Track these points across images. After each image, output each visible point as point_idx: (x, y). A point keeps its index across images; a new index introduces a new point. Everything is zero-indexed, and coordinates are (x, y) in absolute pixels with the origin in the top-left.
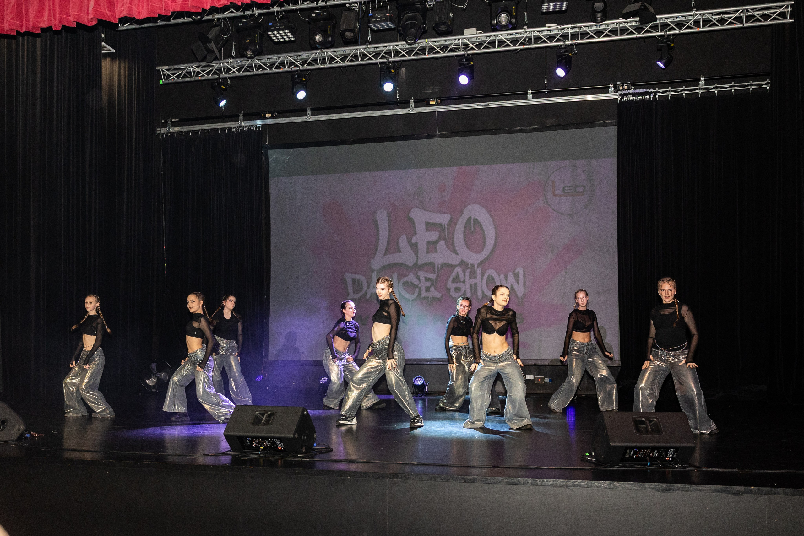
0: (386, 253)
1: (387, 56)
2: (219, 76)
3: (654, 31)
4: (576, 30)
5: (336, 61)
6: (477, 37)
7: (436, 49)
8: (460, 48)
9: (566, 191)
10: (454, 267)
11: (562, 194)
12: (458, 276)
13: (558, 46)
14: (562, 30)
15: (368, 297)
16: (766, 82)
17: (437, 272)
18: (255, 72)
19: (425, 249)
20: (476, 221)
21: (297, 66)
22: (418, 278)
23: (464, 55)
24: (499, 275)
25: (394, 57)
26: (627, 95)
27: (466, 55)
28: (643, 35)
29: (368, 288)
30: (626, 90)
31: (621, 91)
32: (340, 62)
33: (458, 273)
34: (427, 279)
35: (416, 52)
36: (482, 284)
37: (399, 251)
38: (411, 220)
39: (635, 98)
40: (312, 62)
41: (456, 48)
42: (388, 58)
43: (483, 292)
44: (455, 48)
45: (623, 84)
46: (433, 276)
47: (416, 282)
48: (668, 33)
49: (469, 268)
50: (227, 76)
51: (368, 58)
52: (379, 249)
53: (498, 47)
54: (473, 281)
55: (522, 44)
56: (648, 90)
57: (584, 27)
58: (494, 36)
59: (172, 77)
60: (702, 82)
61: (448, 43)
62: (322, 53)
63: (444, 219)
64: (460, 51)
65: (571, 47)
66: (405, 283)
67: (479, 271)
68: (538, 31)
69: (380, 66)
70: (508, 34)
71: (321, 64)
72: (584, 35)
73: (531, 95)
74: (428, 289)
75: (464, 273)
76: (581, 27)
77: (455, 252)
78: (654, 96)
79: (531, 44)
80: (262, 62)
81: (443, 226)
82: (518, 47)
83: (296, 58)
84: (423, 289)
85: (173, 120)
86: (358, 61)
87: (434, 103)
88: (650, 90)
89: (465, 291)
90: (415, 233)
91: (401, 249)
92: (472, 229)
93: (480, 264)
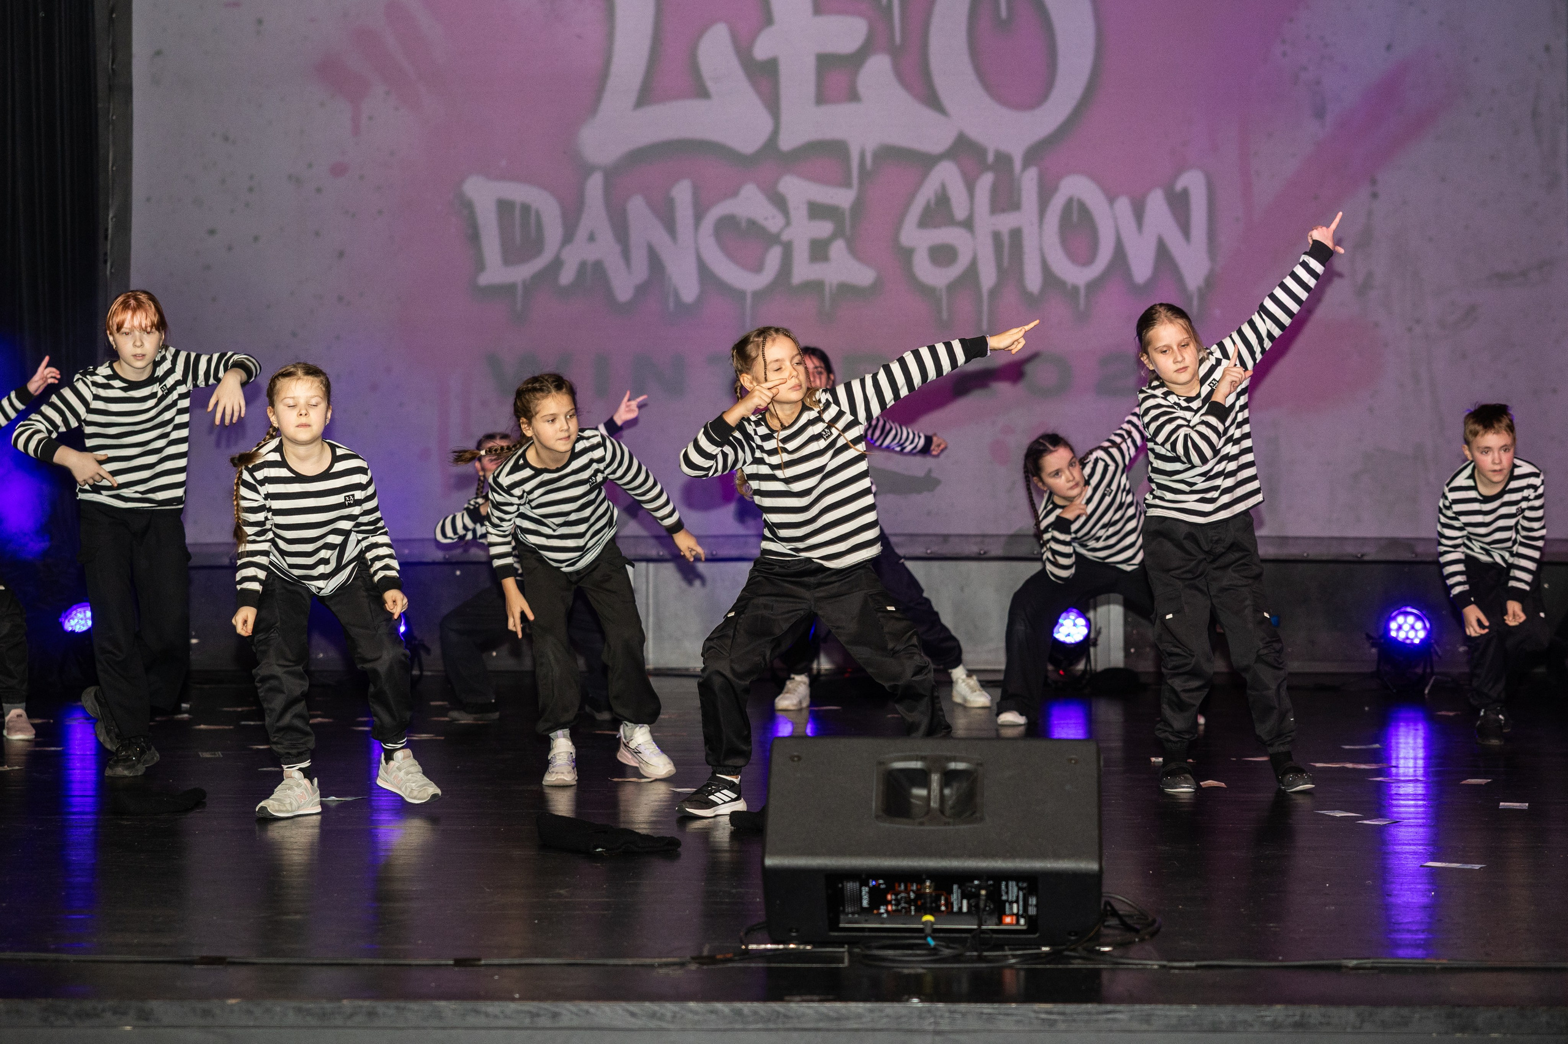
0: (644, 98)
10: (926, 162)
12: (943, 200)
15: (567, 276)
17: (861, 182)
19: (811, 89)
22: (780, 202)
24: (1111, 199)
29: (567, 240)
33: (943, 187)
34: (817, 211)
36: (1040, 235)
37: (701, 90)
43: (1045, 268)
46: (843, 198)
47: (772, 221)
49: (987, 168)
52: (611, 82)
54: (1006, 222)
66: (727, 225)
67: (1029, 182)
74: (819, 251)
75: (970, 188)
77: (932, 100)
84: (801, 253)
89: (974, 264)
90: (768, 19)
91: (710, 85)
92: (1004, 13)
93: (1033, 155)
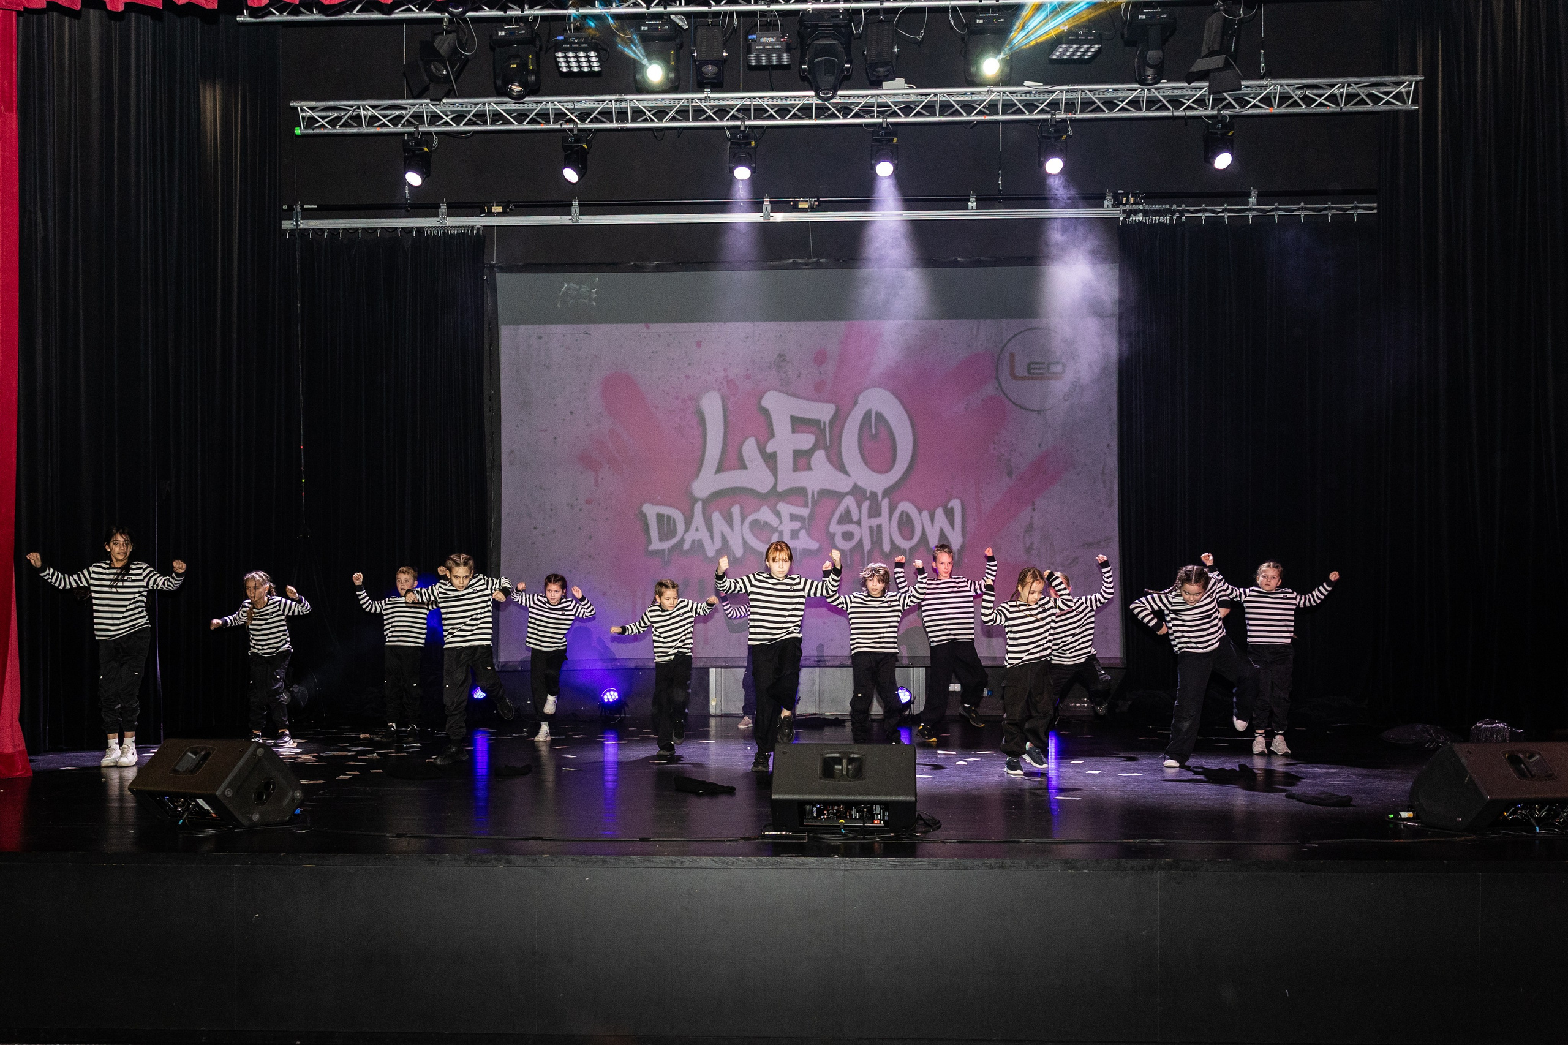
0: (720, 469)
1: (740, 115)
2: (417, 128)
3: (1200, 109)
4: (1074, 96)
5: (645, 117)
6: (903, 94)
7: (830, 109)
8: (873, 111)
9: (1032, 371)
10: (841, 496)
11: (1027, 375)
12: (848, 512)
13: (1038, 121)
14: (1051, 94)
15: (686, 546)
16: (1352, 205)
17: (813, 505)
18: (489, 128)
19: (790, 464)
20: (880, 417)
21: (570, 121)
22: (777, 514)
23: (881, 124)
24: (920, 512)
25: (755, 119)
26: (1136, 212)
27: (885, 125)
28: (1183, 114)
29: (687, 530)
30: (1132, 204)
31: (1125, 205)
32: (652, 121)
33: (848, 507)
34: (794, 517)
35: (794, 114)
36: (890, 527)
37: (744, 467)
38: (766, 412)
39: (1147, 218)
40: (598, 116)
41: (866, 111)
42: (743, 120)
43: (892, 541)
44: (863, 111)
45: (1126, 195)
46: (805, 512)
47: (774, 522)
48: (1224, 112)
49: (867, 499)
50: (433, 129)
51: (705, 116)
52: (705, 462)
53: (940, 115)
54: (875, 522)
55: (980, 113)
56: (1168, 206)
57: (1088, 92)
58: (936, 94)
59: (320, 123)
60: (1253, 200)
61: (852, 100)
62: (621, 100)
63: (824, 412)
64: (873, 117)
65: (1063, 124)
66: (755, 524)
67: (885, 504)
68: (1010, 93)
69: (727, 132)
70: (958, 94)
71: (617, 121)
72: (1087, 104)
73: (975, 204)
74: (795, 535)
75: (860, 507)
76: (1083, 91)
77: (843, 469)
78: (1179, 218)
79: (997, 113)
80: (504, 108)
81: (822, 424)
82: (973, 118)
83: (570, 106)
85: (305, 206)
86: (689, 120)
87: (806, 205)
88: (1171, 206)
90: (772, 435)
91: (747, 463)
92: (874, 432)
93: (887, 493)
